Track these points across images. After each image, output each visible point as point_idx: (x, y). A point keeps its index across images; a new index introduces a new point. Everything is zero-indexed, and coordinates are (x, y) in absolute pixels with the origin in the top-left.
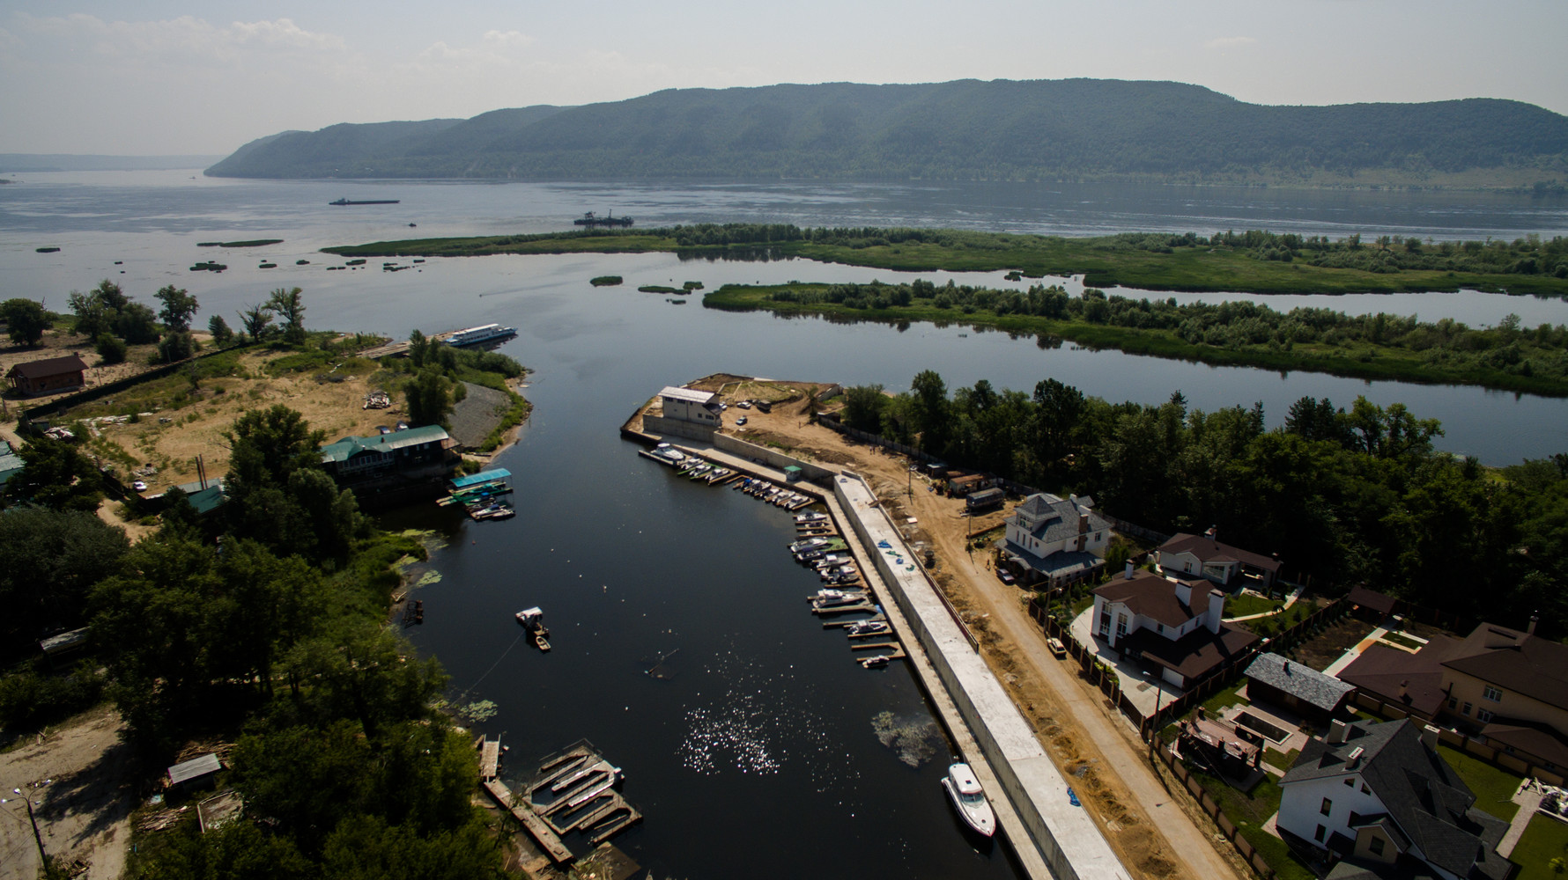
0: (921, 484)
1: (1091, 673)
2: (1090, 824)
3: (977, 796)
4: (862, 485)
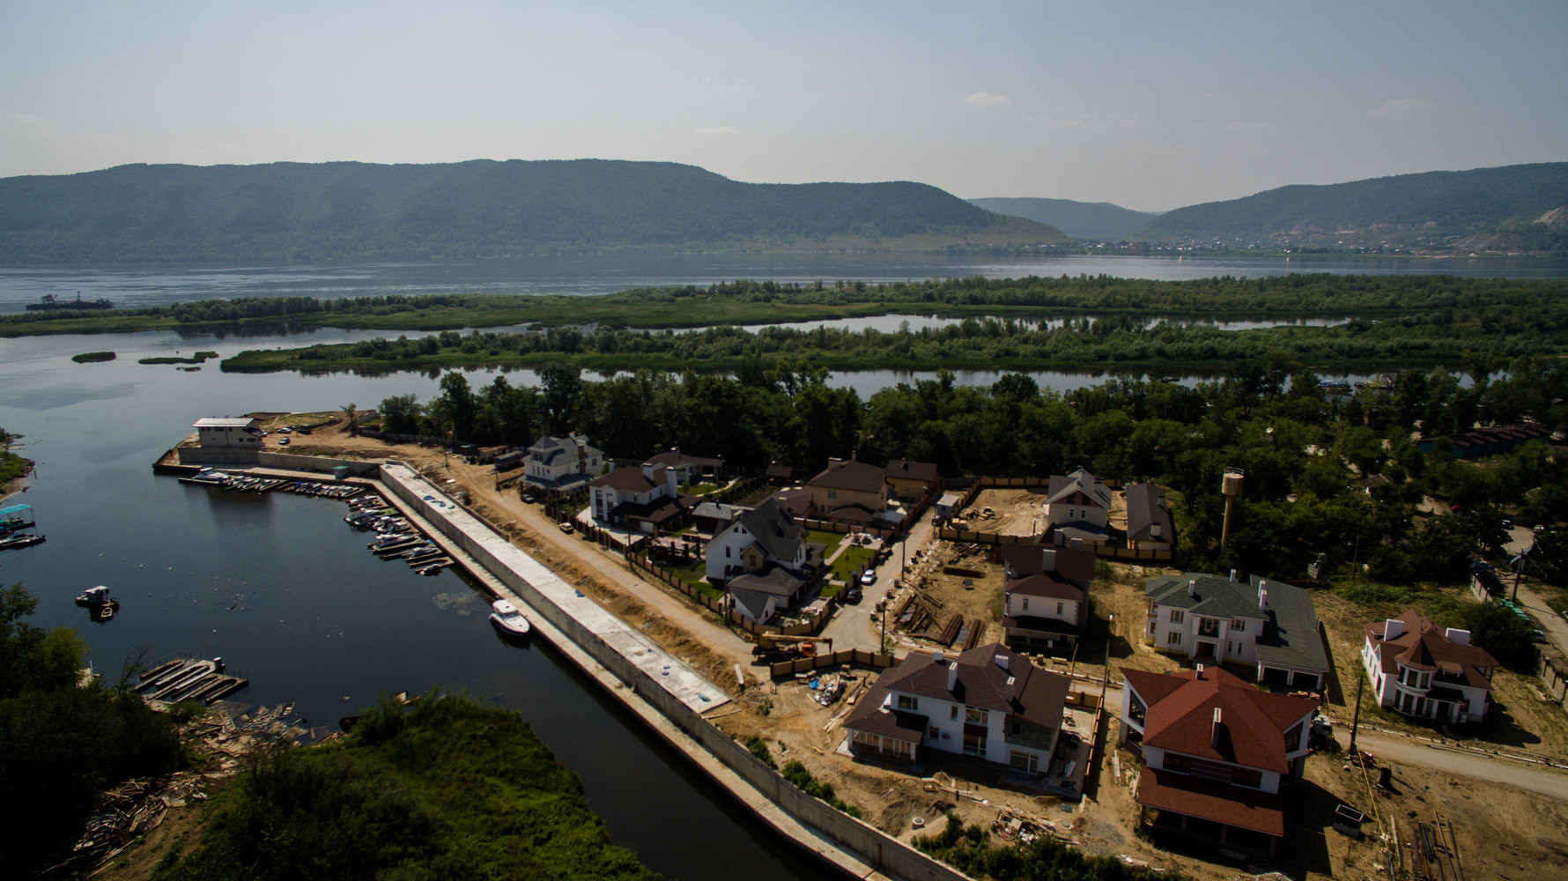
0: (456, 461)
1: (592, 536)
2: (591, 602)
3: (516, 614)
4: (407, 467)
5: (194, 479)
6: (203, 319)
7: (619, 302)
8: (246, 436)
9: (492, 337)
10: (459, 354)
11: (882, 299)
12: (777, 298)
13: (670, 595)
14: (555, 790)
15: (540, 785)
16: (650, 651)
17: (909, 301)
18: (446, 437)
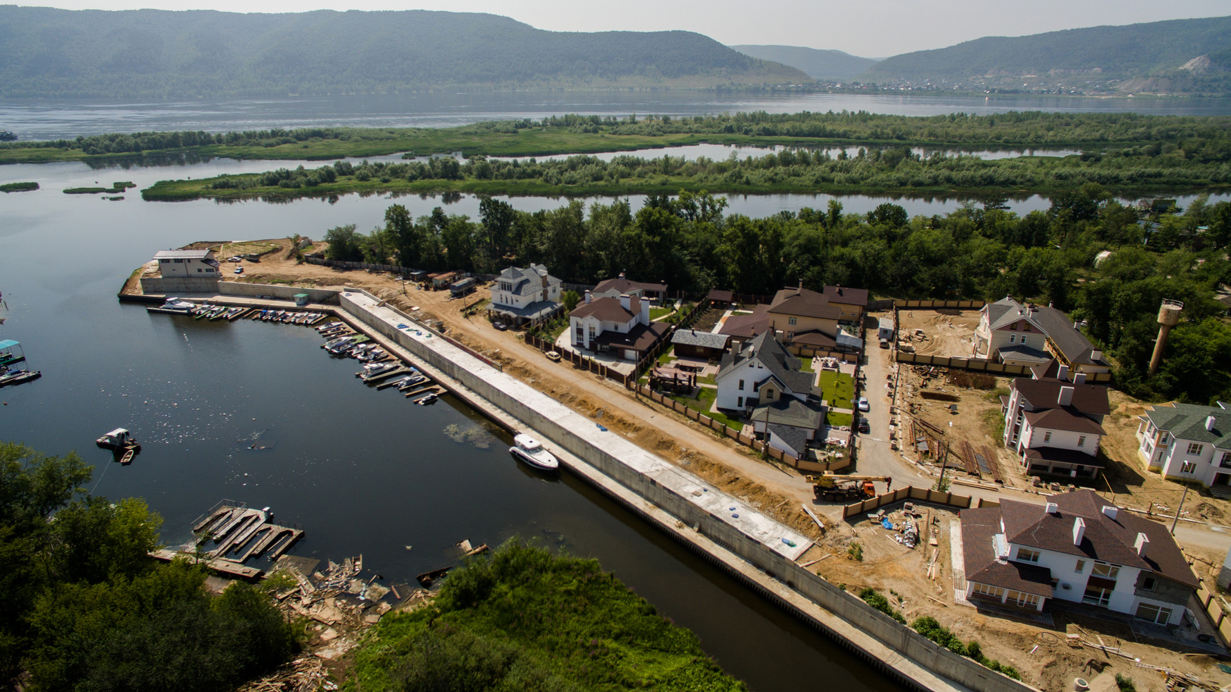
0: (412, 287)
1: (581, 365)
2: (618, 437)
3: (539, 449)
4: (366, 295)
5: (161, 308)
6: (109, 151)
7: (470, 134)
8: (205, 266)
9: (381, 166)
10: (355, 182)
11: (690, 131)
12: (602, 129)
13: (690, 426)
14: (680, 652)
15: (663, 646)
16: (705, 490)
17: (713, 133)
18: (389, 263)
